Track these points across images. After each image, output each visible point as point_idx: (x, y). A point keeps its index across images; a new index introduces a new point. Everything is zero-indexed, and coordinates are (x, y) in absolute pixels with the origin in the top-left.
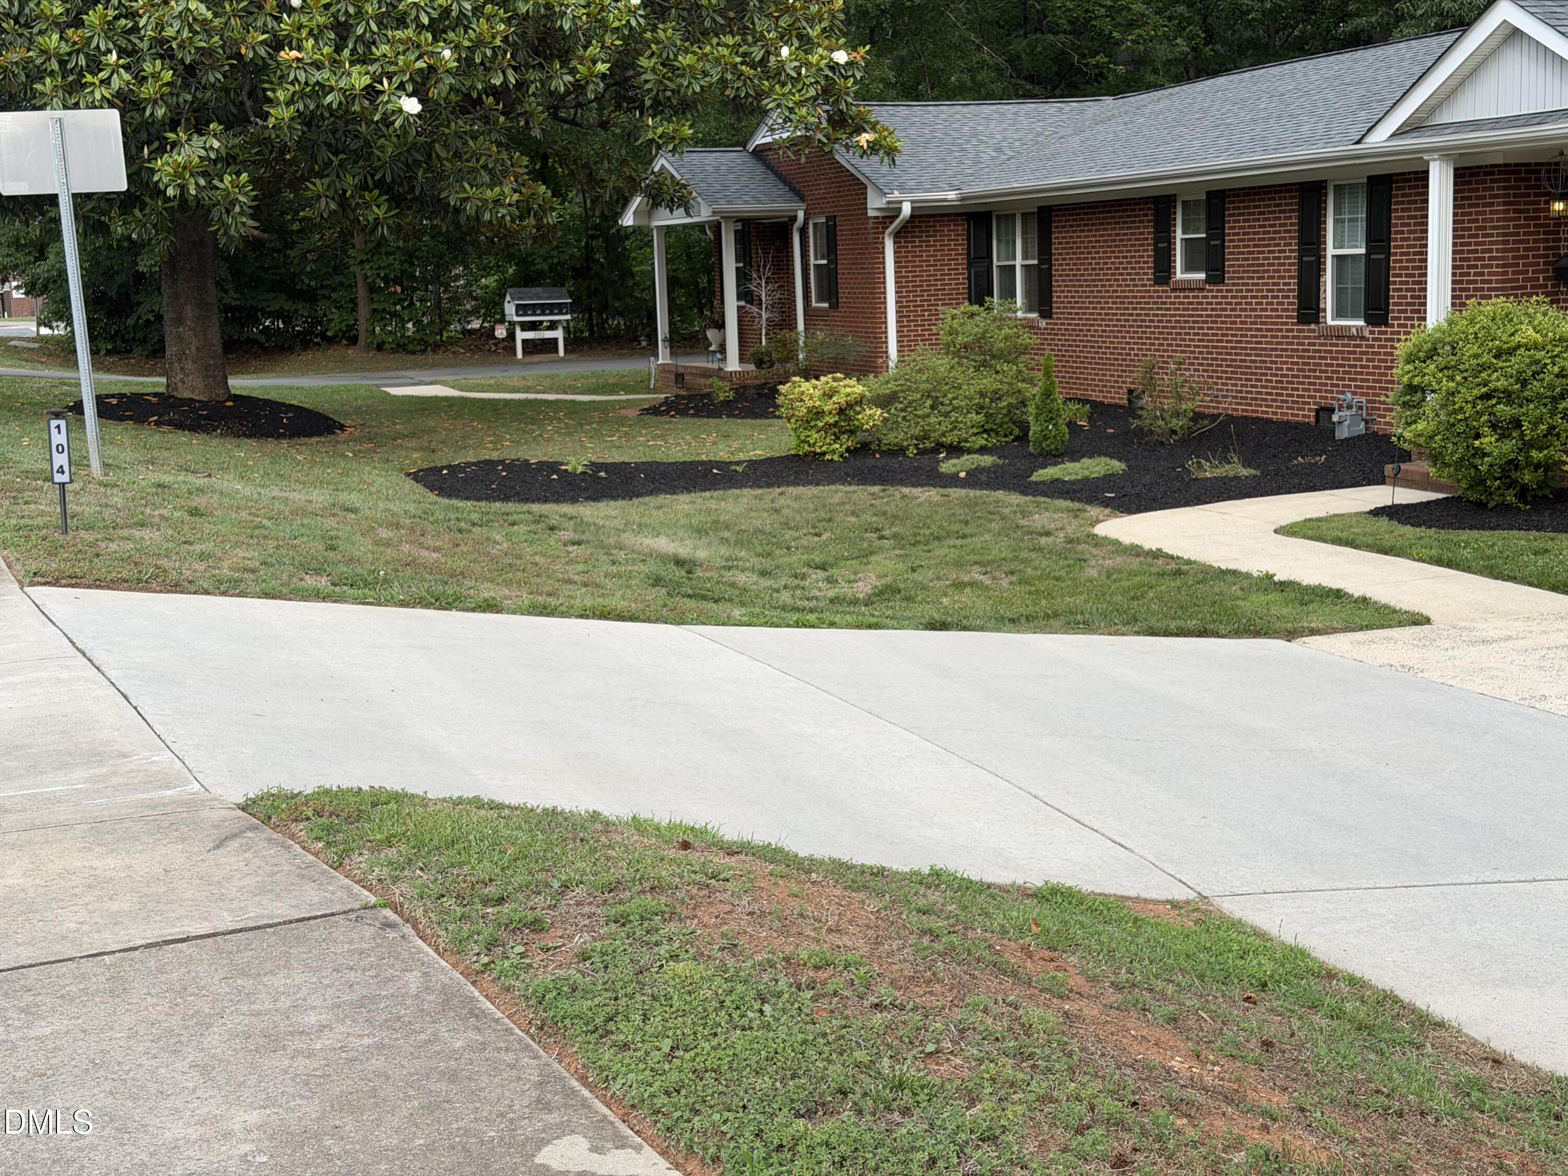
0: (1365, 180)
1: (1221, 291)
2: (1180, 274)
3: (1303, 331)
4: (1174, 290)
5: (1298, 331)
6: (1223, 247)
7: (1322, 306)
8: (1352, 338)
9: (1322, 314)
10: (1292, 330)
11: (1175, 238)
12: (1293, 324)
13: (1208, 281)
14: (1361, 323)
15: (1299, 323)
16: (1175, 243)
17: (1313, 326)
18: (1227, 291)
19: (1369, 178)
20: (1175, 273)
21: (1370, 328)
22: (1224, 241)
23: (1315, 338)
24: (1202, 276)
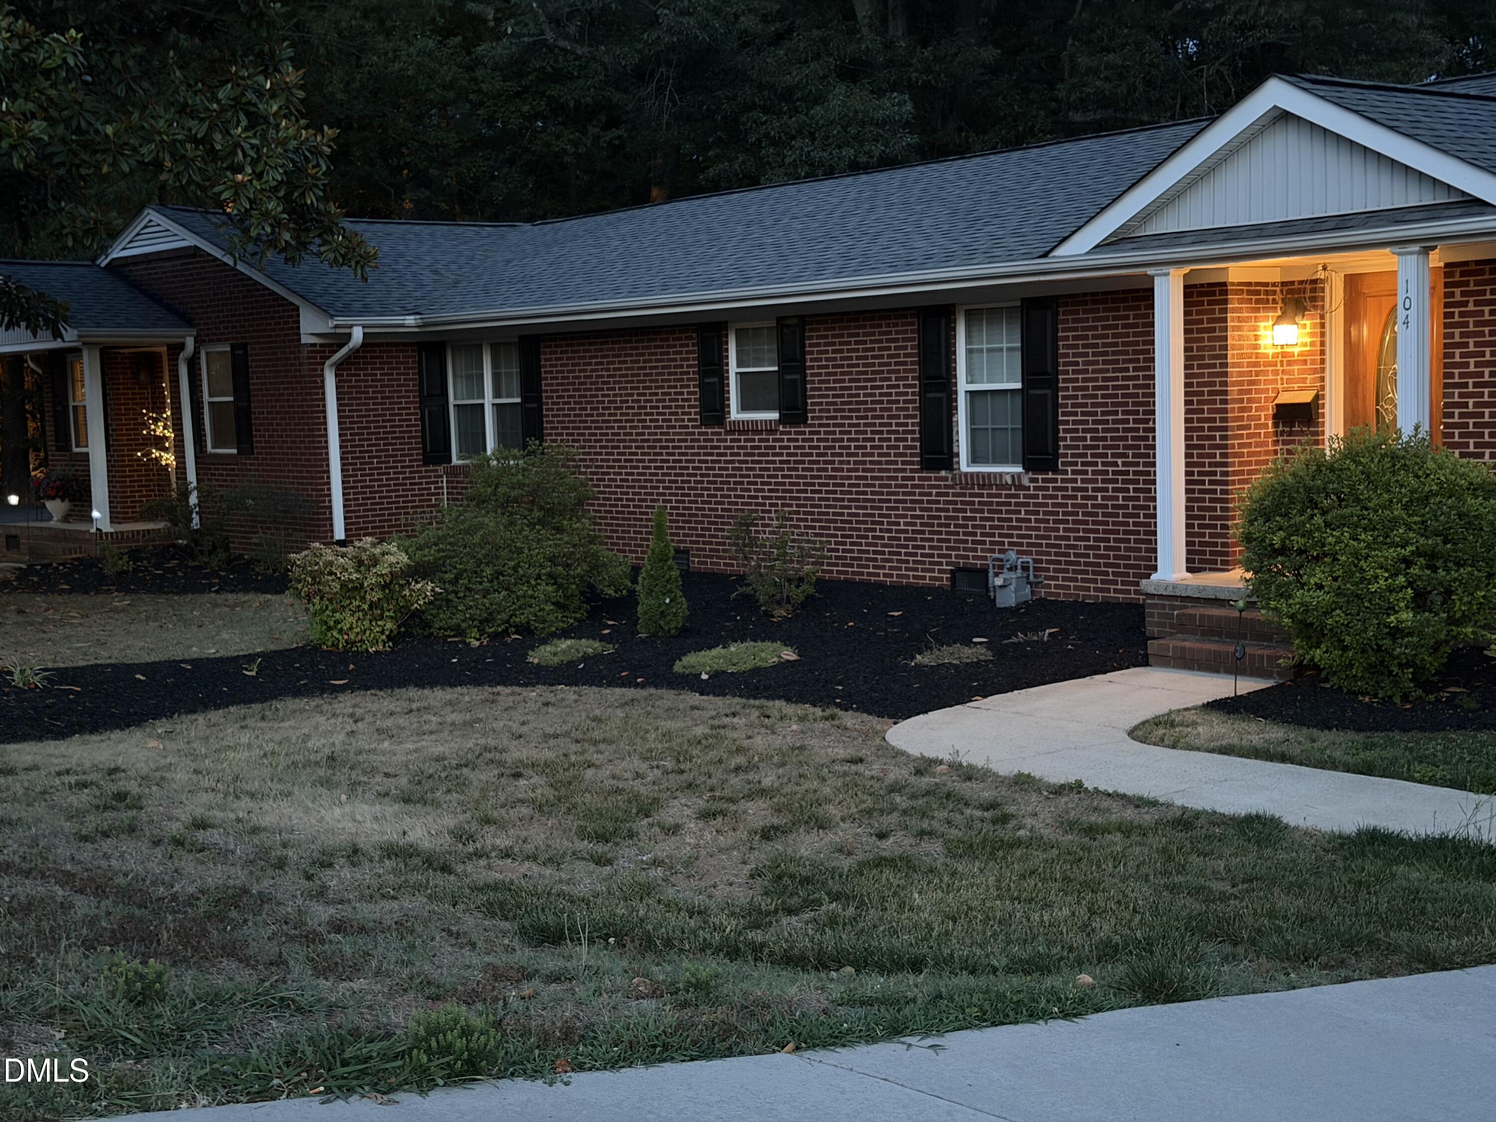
0: (1019, 303)
1: (804, 433)
2: (735, 414)
3: (930, 479)
4: (727, 433)
5: (920, 479)
6: (805, 382)
7: (955, 450)
8: (1006, 487)
9: (955, 460)
10: (913, 479)
11: (727, 371)
12: (912, 471)
13: (782, 421)
14: (1019, 469)
15: (921, 470)
16: (728, 378)
17: (943, 473)
18: (811, 433)
19: (1023, 300)
20: (729, 412)
21: (1030, 475)
22: (805, 375)
23: (946, 487)
24: (774, 415)
